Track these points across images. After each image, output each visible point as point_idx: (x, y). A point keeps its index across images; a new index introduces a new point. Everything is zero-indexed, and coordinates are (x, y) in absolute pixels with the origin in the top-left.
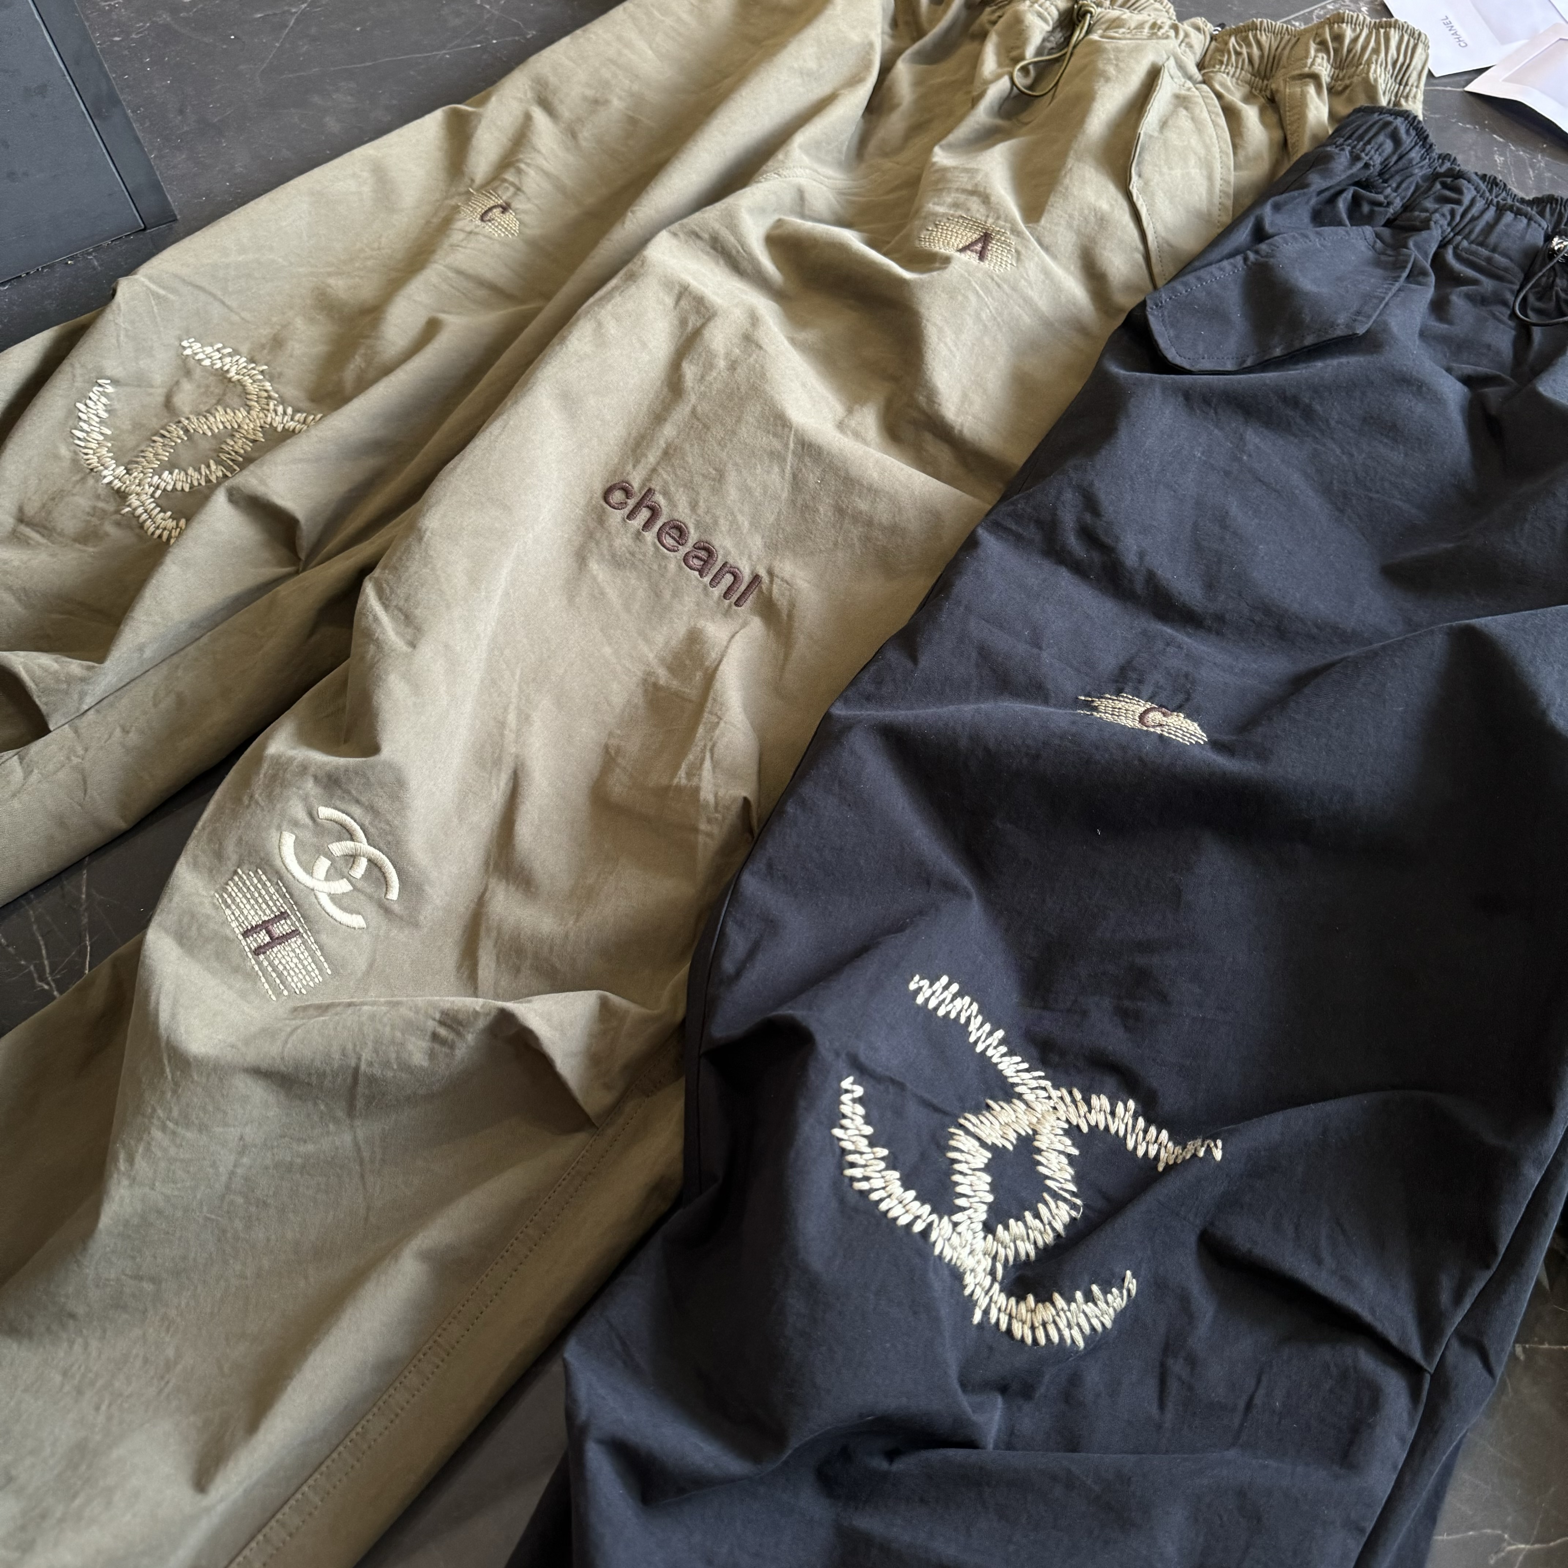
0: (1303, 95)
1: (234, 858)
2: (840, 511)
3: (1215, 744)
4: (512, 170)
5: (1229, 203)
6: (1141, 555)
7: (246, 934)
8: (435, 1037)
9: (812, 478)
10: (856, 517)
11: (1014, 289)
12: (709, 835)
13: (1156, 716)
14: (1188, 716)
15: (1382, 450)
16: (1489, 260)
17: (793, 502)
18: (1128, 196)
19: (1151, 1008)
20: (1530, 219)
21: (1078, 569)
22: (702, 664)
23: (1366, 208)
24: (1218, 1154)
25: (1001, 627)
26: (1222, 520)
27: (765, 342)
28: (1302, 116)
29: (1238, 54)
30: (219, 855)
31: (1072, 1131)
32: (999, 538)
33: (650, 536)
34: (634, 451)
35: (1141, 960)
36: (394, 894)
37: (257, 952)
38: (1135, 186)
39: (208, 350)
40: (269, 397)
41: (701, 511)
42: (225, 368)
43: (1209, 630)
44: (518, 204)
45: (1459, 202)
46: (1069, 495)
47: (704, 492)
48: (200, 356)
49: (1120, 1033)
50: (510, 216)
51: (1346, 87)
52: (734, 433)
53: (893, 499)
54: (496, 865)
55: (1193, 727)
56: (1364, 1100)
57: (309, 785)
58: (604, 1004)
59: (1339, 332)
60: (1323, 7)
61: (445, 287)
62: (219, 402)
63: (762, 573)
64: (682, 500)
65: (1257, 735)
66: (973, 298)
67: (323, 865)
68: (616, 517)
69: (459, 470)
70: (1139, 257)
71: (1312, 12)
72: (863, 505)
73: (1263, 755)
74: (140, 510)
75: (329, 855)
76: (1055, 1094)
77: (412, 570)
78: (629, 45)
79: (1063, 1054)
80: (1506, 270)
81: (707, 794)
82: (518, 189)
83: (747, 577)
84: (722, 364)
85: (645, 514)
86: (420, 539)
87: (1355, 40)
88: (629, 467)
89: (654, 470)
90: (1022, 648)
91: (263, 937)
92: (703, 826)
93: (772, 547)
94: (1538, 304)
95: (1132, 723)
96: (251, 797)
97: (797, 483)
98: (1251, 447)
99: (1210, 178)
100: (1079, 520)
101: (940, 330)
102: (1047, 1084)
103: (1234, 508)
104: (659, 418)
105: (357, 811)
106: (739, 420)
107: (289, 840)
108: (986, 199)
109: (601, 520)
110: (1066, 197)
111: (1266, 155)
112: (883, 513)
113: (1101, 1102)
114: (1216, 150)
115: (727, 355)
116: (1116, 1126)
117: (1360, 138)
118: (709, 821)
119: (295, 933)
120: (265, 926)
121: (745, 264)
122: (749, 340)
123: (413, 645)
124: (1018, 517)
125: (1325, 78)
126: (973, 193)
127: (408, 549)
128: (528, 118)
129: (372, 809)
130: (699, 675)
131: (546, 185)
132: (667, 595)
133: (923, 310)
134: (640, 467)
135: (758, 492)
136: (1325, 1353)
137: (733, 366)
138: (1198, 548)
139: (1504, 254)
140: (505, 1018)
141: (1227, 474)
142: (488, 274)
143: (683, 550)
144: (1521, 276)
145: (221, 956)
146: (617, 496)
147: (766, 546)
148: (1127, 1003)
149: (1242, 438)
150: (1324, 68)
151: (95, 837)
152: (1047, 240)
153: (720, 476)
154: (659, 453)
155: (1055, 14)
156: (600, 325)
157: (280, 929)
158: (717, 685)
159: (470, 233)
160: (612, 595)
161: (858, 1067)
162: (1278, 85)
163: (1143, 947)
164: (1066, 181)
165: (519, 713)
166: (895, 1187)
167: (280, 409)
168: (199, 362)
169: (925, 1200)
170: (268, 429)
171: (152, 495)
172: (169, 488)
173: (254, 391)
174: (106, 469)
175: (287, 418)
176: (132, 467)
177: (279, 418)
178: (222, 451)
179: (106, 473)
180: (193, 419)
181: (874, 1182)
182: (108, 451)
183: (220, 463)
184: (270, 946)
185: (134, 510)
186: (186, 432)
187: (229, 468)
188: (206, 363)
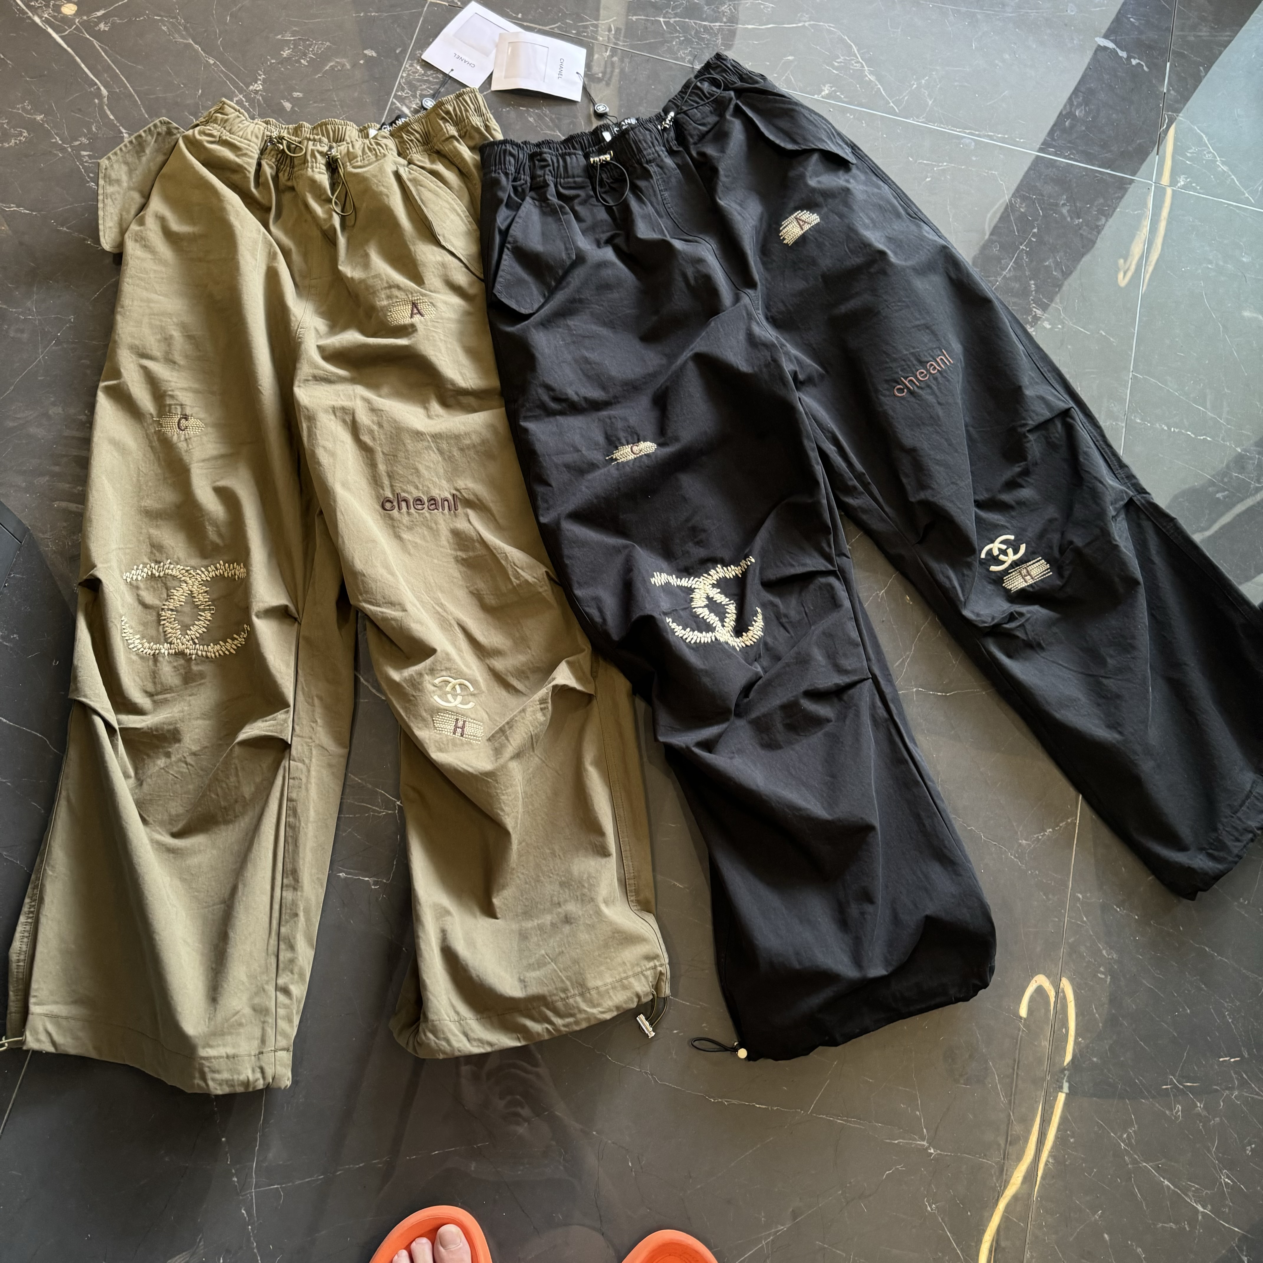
0: (455, 148)
1: (429, 717)
2: (462, 450)
3: (660, 445)
4: (167, 398)
5: (471, 219)
6: (577, 394)
7: (454, 733)
8: (542, 709)
9: (445, 446)
10: (468, 447)
11: (442, 319)
12: (546, 591)
13: (635, 448)
14: (644, 441)
15: (610, 296)
16: (575, 182)
17: (444, 459)
18: (444, 248)
19: (703, 536)
20: (575, 154)
21: (562, 413)
22: (473, 540)
23: (520, 189)
24: (753, 560)
25: (563, 453)
26: (587, 361)
27: (381, 407)
28: (463, 159)
29: (411, 141)
30: (424, 720)
31: (714, 586)
32: (530, 421)
33: (412, 510)
34: (377, 484)
35: (690, 525)
36: (472, 689)
37: (462, 736)
38: (443, 243)
39: (133, 572)
40: (187, 571)
41: (420, 487)
42: (150, 573)
43: (615, 403)
44: (188, 411)
45: (549, 165)
46: (541, 391)
47: (416, 480)
48: (135, 577)
49: (701, 550)
50: (192, 421)
51: (466, 133)
52: (407, 451)
53: (475, 432)
54: (483, 656)
55: (648, 444)
56: (772, 515)
57: (427, 678)
58: (568, 663)
59: (568, 263)
60: (402, 77)
61: (205, 471)
62: (167, 589)
63: (455, 492)
64: (411, 489)
65: (670, 433)
66: (434, 334)
67: (449, 696)
68: (395, 512)
69: (346, 542)
70: (464, 269)
71: (400, 83)
72: (467, 442)
73: (677, 439)
74: (200, 653)
75: (449, 693)
76: (701, 580)
77: (374, 587)
78: (149, 301)
79: (693, 568)
80: (583, 182)
81: (530, 579)
82: (181, 405)
83: (450, 498)
84: (375, 428)
85: (404, 504)
86: (364, 575)
87: (454, 109)
88: (381, 491)
89: (392, 486)
90: (576, 456)
91: (459, 730)
92: (541, 590)
93: (450, 480)
94: (603, 190)
95: (632, 457)
96: (413, 696)
97: (441, 452)
98: (573, 327)
99: (459, 215)
100: (550, 396)
101: (436, 356)
102: (696, 579)
103: (587, 354)
104: (372, 465)
105: (444, 673)
106: (405, 445)
107: (436, 698)
108: (398, 287)
109: (391, 518)
110: (424, 265)
111: (462, 185)
112: (475, 439)
113: (712, 572)
114: (450, 200)
115: (373, 422)
116: (721, 575)
117: (500, 163)
118: (541, 587)
119: (464, 722)
120: (456, 727)
121: (333, 378)
122: (373, 410)
123: (405, 610)
124: (530, 410)
125: (456, 134)
126: (390, 287)
127: (363, 581)
128: (145, 369)
129: (447, 669)
130: (477, 544)
131: (190, 395)
132: (433, 525)
133: (424, 353)
134: (386, 489)
135: (432, 466)
136: (812, 587)
137: (380, 426)
138: (588, 377)
139: (578, 176)
140: (555, 687)
141: (574, 342)
142: (215, 453)
143: (426, 506)
144: (588, 180)
145: (455, 745)
146: (388, 505)
147: (448, 482)
148: (696, 540)
149: (568, 326)
150: (452, 130)
151: (343, 761)
152: (432, 289)
153: (417, 470)
154: (387, 478)
155: (324, 168)
156: (324, 447)
157: (460, 724)
158: (489, 543)
159: (186, 440)
160: (418, 541)
161: (666, 614)
162: (438, 146)
163: (688, 520)
164: (418, 258)
165: (438, 604)
166: (699, 635)
167: (198, 571)
168: (137, 579)
169: (707, 632)
170: (205, 583)
171: (195, 643)
172: (198, 635)
173: (178, 573)
174: (160, 650)
175: (206, 573)
176: (169, 641)
177: (203, 576)
178: (198, 606)
179: (163, 651)
180: (167, 603)
181: (695, 638)
182: (149, 643)
183: (204, 610)
184: (463, 731)
185: (197, 654)
186: (172, 610)
187: (210, 610)
188: (140, 578)
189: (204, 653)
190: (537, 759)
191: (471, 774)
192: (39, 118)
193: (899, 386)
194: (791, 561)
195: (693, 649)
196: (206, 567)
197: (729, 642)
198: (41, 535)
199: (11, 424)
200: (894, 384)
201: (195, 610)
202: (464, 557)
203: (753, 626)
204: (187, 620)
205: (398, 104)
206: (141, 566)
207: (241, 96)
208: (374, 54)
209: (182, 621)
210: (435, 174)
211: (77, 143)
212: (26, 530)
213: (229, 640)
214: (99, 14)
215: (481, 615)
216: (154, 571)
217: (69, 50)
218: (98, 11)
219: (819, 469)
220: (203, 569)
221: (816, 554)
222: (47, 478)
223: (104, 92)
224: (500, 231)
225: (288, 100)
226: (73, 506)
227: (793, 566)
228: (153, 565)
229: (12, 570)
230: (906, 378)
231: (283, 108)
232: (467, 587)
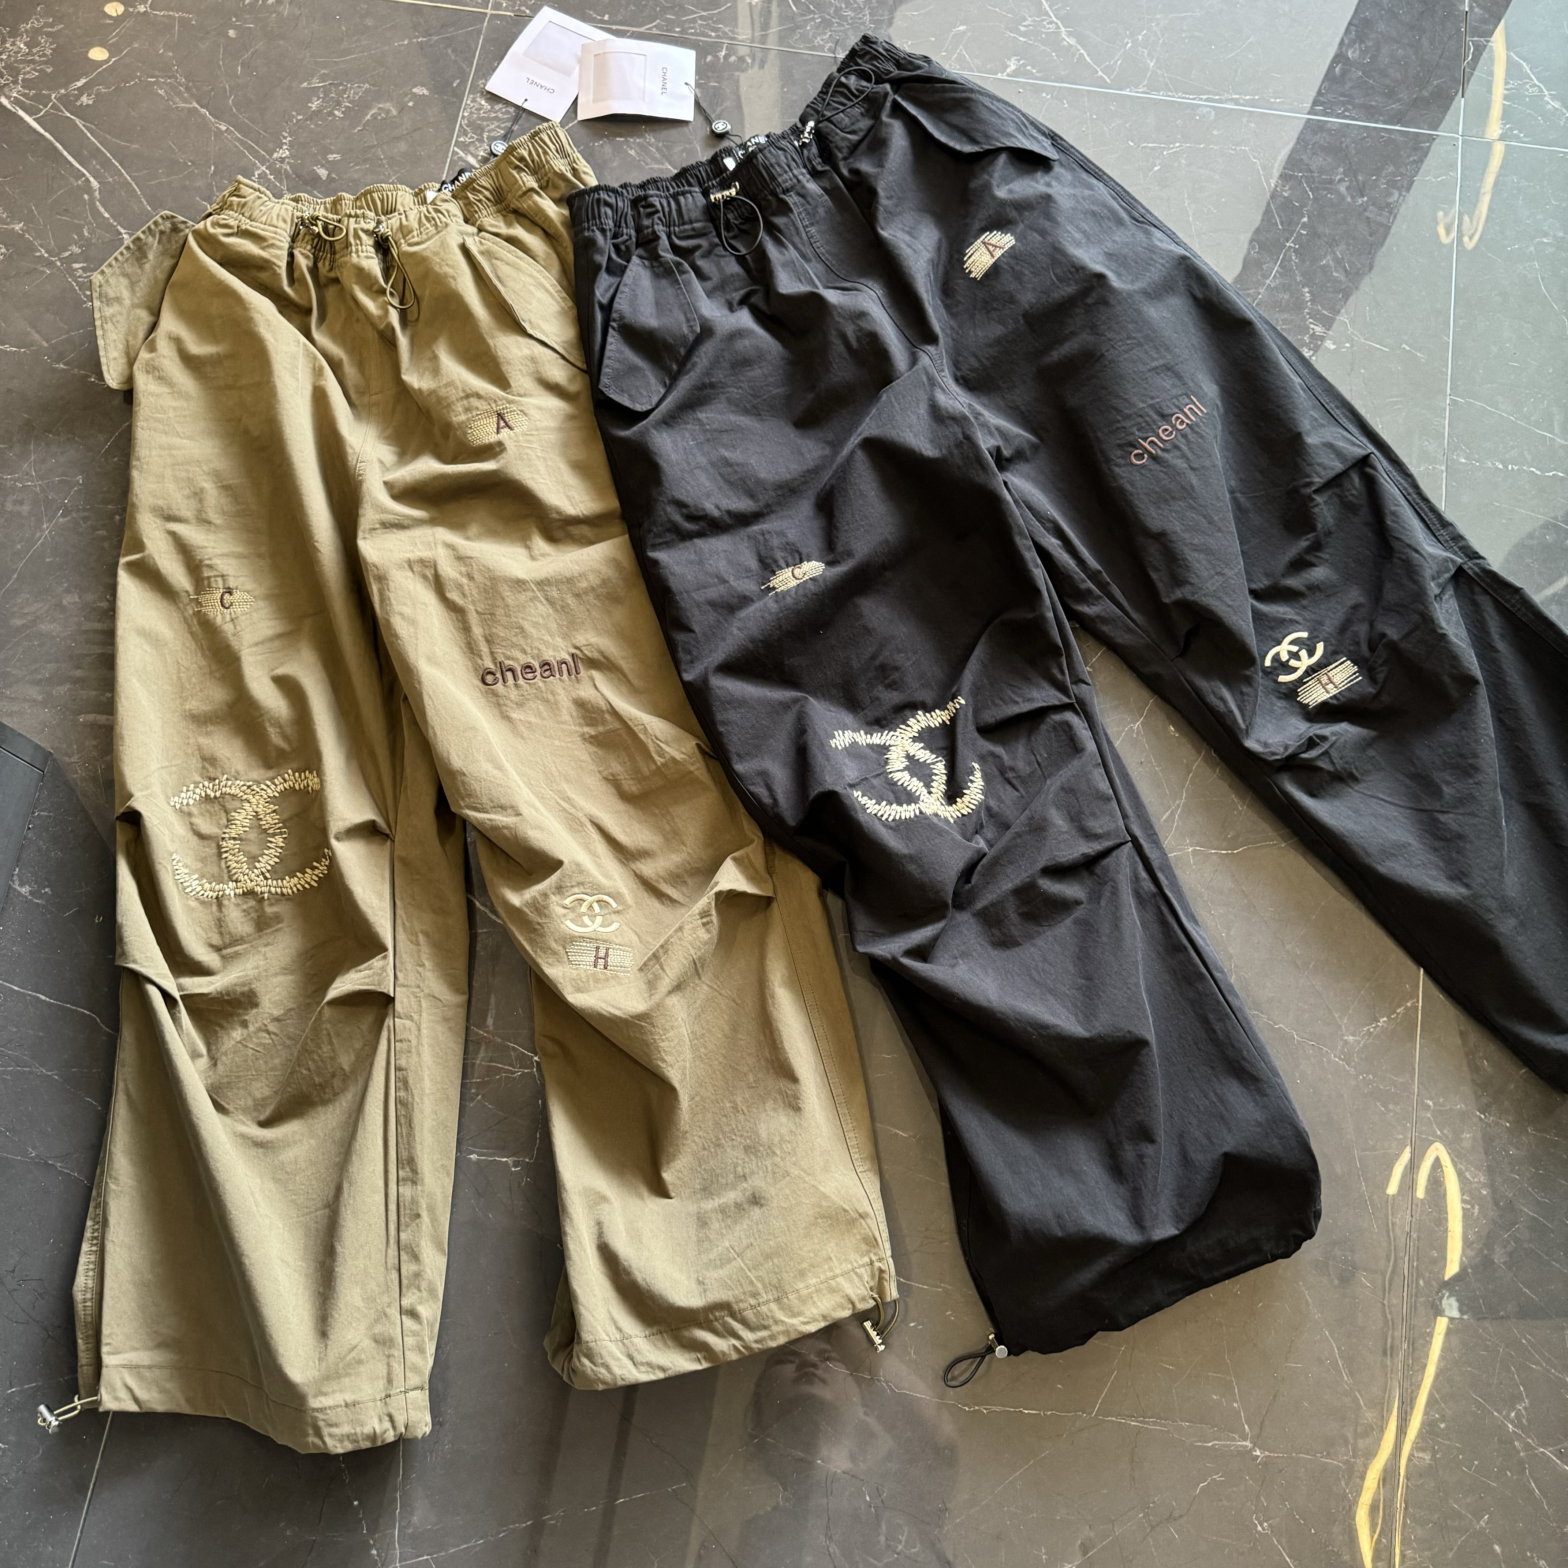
0: (535, 203)
1: (561, 948)
2: (577, 596)
3: (829, 564)
4: (205, 569)
5: (564, 295)
6: (717, 507)
7: (595, 966)
8: (704, 924)
9: (554, 593)
10: (586, 593)
11: (537, 430)
12: (698, 769)
13: (797, 572)
14: (808, 561)
15: (751, 374)
16: (693, 229)
17: (557, 610)
18: (531, 337)
19: (896, 676)
20: (690, 192)
21: (700, 535)
22: (603, 711)
23: (623, 247)
24: (963, 702)
25: (705, 588)
26: (727, 463)
27: (469, 554)
28: (547, 217)
29: (480, 201)
30: (555, 953)
31: (915, 739)
32: (660, 550)
33: (521, 681)
34: (473, 653)
35: (877, 663)
36: (614, 905)
37: (605, 968)
38: (530, 331)
39: (183, 795)
40: (249, 787)
41: (529, 651)
42: (203, 794)
43: (768, 514)
44: (232, 584)
45: (657, 212)
46: (669, 509)
47: (522, 642)
48: (185, 802)
49: (895, 693)
50: (237, 595)
51: (548, 182)
52: (508, 606)
53: (593, 571)
54: (627, 859)
55: (814, 564)
56: (983, 640)
57: (553, 898)
58: (735, 859)
59: (691, 338)
60: (463, 117)
61: (259, 658)
62: (227, 812)
63: (574, 651)
64: (518, 654)
65: (840, 548)
66: (528, 451)
67: (586, 919)
68: (499, 687)
69: (438, 733)
70: (562, 362)
71: (461, 125)
72: (584, 584)
73: (849, 554)
74: (273, 890)
75: (584, 914)
76: (897, 733)
77: (478, 789)
78: (170, 447)
79: (885, 719)
80: (704, 228)
81: (678, 756)
82: (223, 576)
83: (569, 659)
84: (464, 581)
85: (509, 675)
86: (464, 774)
87: (530, 153)
88: (480, 661)
89: (492, 653)
90: (723, 589)
91: (601, 961)
92: (692, 768)
93: (566, 636)
94: (731, 234)
95: (794, 583)
96: (539, 924)
97: (551, 602)
98: (705, 421)
99: (547, 291)
100: (682, 515)
101: (533, 479)
102: (892, 733)
103: (727, 454)
104: (466, 629)
105: (576, 890)
106: (503, 599)
107: (568, 923)
108: (478, 396)
109: (495, 694)
110: (509, 363)
111: (550, 251)
112: (594, 580)
113: (911, 722)
114: (535, 273)
115: (461, 573)
116: (923, 724)
117: (594, 218)
118: (692, 764)
119: (607, 949)
120: (597, 958)
121: (406, 522)
122: (461, 559)
123: (519, 814)
124: (659, 536)
125: (535, 185)
126: (467, 396)
127: (463, 783)
128: (173, 535)
129: (579, 884)
130: (607, 716)
131: (233, 561)
132: (550, 697)
133: (518, 477)
134: (484, 658)
135: (541, 621)
136: (1043, 727)
137: (471, 577)
138: (731, 484)
139: (697, 221)
140: (719, 894)
141: (708, 440)
142: (270, 632)
143: (538, 673)
144: (710, 225)
145: (597, 981)
146: (489, 679)
147: (563, 638)
148: (887, 682)
149: (699, 420)
150: (530, 182)
152: (522, 392)
153: (522, 629)
154: (485, 644)
155: (372, 250)
156: (401, 614)
157: (602, 954)
158: (622, 713)
159: (232, 620)
160: (533, 719)
161: (852, 786)
162: (515, 204)
163: (873, 657)
164: (500, 354)
165: (564, 800)
166: (899, 808)
167: (263, 786)
168: (188, 804)
169: (909, 804)
170: (272, 800)
171: (266, 878)
172: (269, 868)
173: (238, 791)
174: (224, 891)
175: (273, 787)
176: (234, 878)
177: (269, 791)
178: (266, 830)
179: (227, 892)
180: (227, 830)
181: (893, 813)
182: (210, 883)
183: (274, 835)
184: (606, 962)
185: (269, 892)
186: (234, 839)
187: (281, 833)
188: (191, 802)
189: (279, 890)
190: (705, 987)
191: (620, 1018)
192: (17, 227)
193: (1136, 452)
194: (1013, 696)
195: (891, 828)
196: (272, 780)
197: (940, 813)
198: (66, 759)
199: (18, 622)
200: (1131, 449)
201: (264, 836)
202: (593, 733)
203: (969, 788)
204: (254, 849)
205: (461, 154)
206: (192, 786)
207: (264, 168)
208: (426, 92)
209: (249, 852)
210: (512, 240)
211: (67, 254)
212: (47, 755)
213: (308, 870)
214: (79, 84)
215: (621, 806)
216: (209, 792)
217: (47, 135)
218: (78, 80)
219: (1039, 574)
220: (269, 783)
221: (1045, 684)
222: (67, 686)
223: (95, 184)
224: (601, 306)
225: (322, 166)
226: (102, 719)
227: (1017, 703)
228: (206, 783)
229: (35, 808)
230: (1145, 439)
231: (319, 177)
232: (599, 772)
